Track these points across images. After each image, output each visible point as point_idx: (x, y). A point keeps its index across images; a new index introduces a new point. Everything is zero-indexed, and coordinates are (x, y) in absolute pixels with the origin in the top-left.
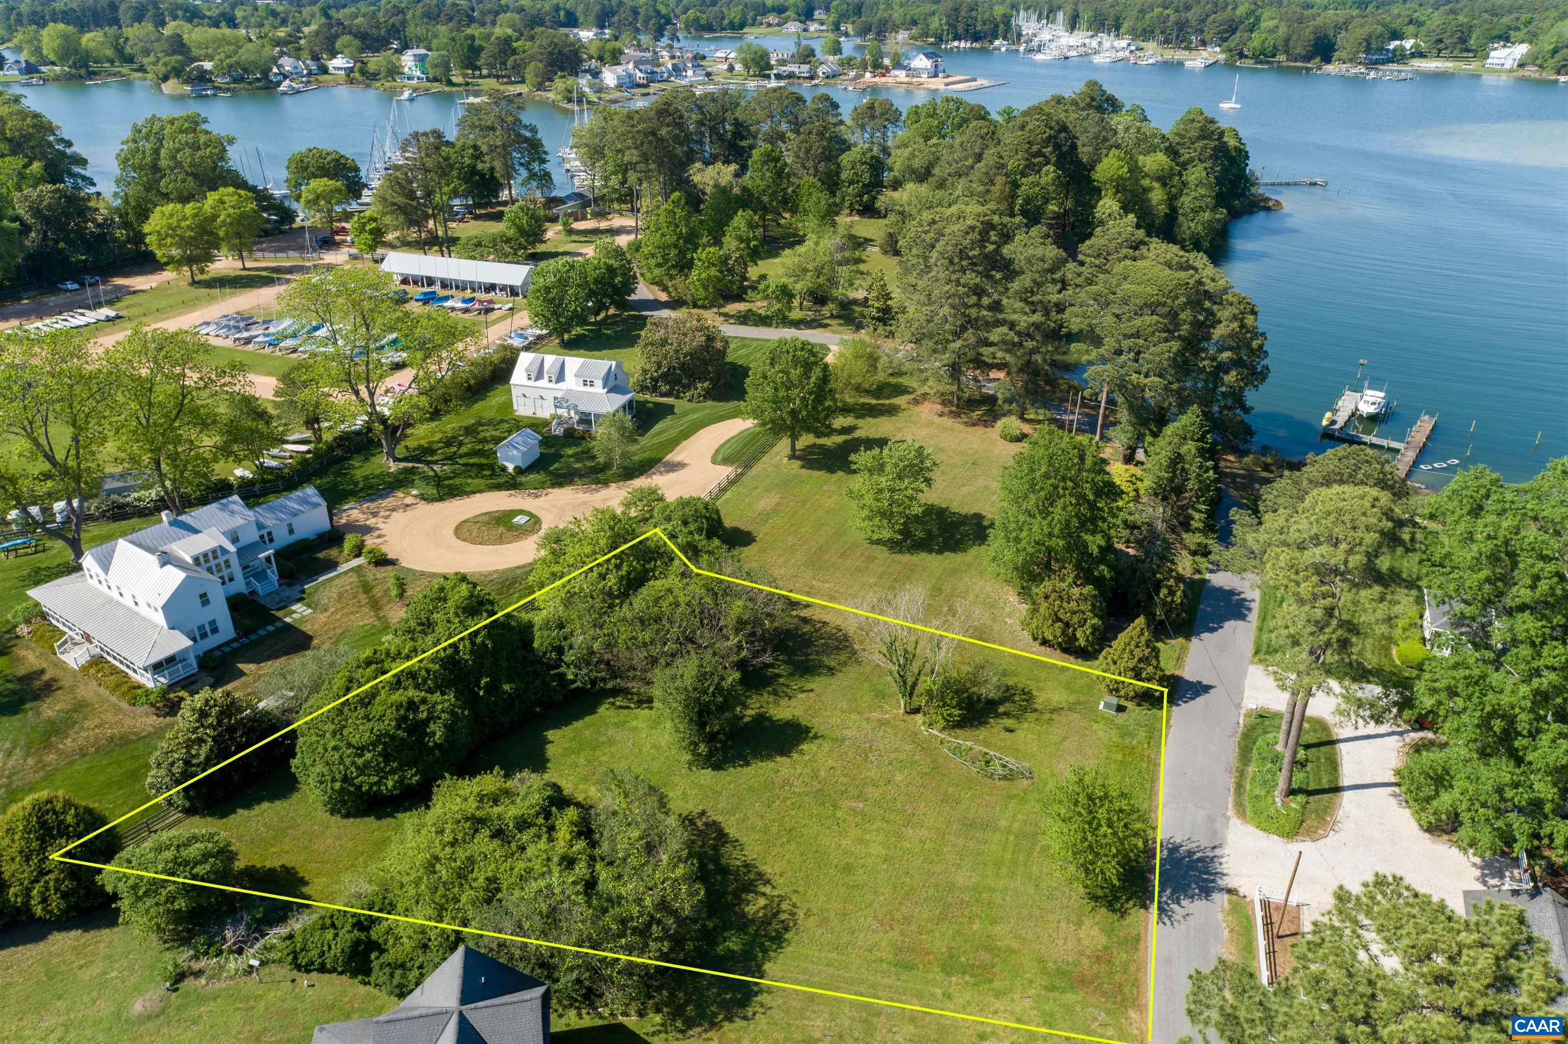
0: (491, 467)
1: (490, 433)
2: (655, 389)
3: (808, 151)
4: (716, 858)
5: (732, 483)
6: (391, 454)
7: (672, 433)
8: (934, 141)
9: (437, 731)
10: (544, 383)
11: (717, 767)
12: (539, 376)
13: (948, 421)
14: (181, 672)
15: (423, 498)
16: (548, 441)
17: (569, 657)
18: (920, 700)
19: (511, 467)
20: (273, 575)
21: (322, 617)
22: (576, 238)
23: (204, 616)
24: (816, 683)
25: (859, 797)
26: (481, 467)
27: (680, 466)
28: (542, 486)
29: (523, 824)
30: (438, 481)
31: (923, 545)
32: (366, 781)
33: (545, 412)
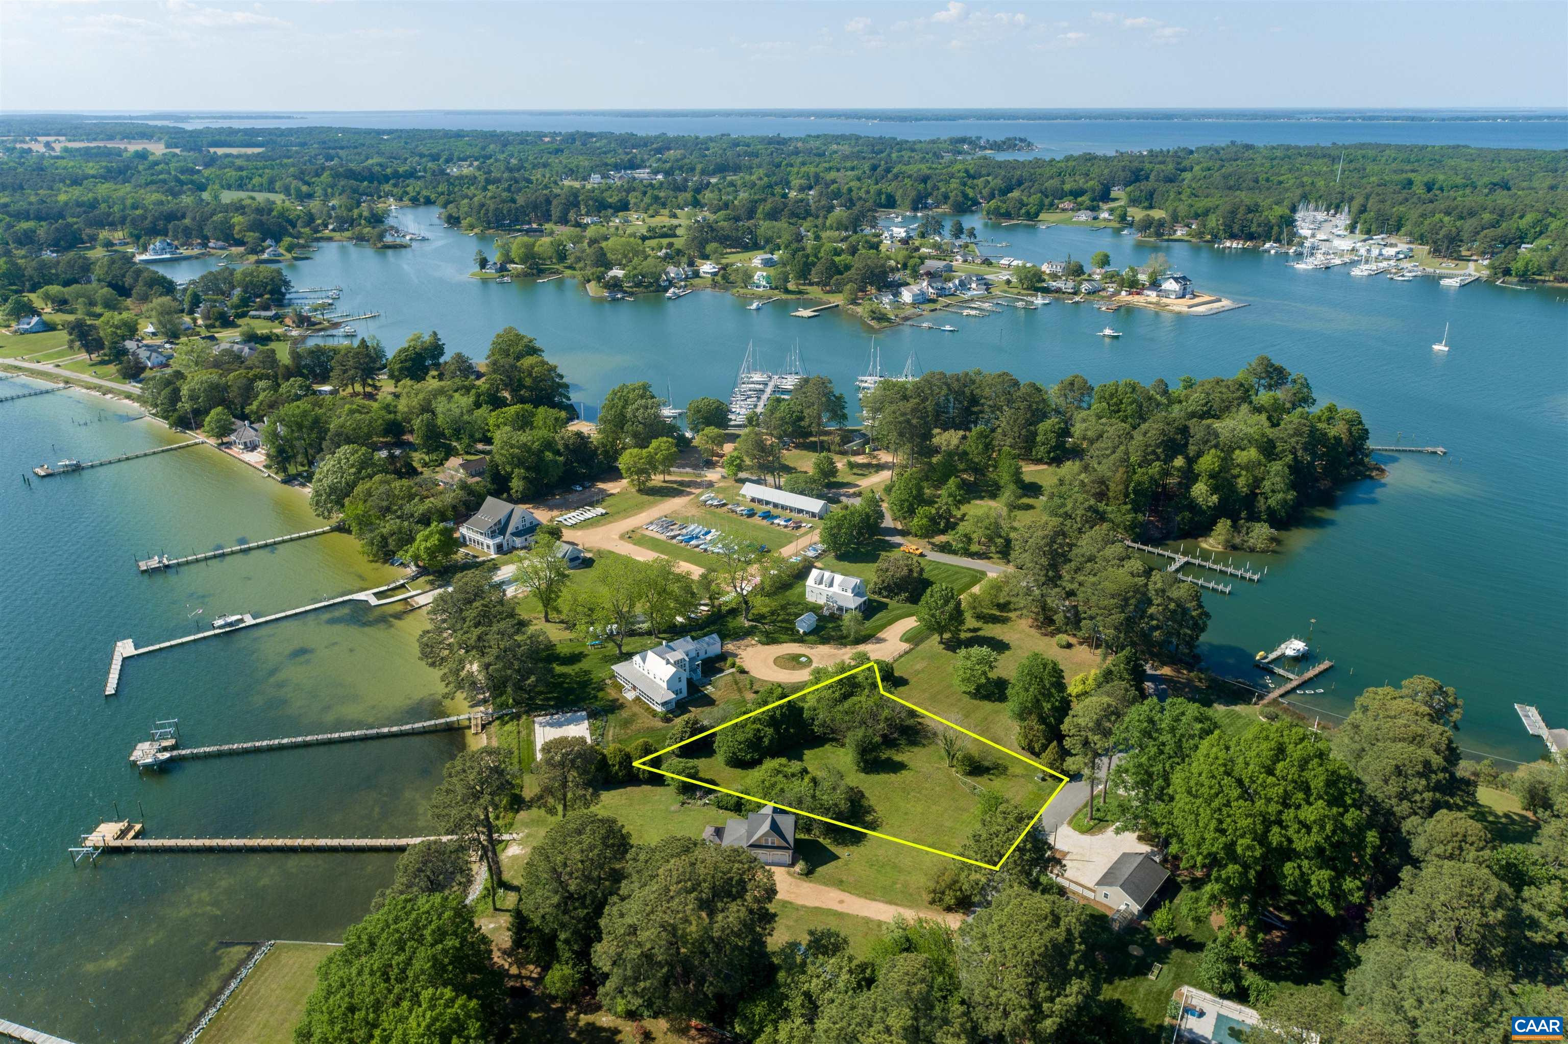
0: (792, 629)
1: (793, 610)
2: (880, 593)
3: (1015, 421)
4: (859, 801)
5: (906, 653)
6: (746, 617)
7: (885, 621)
8: (1104, 420)
9: (766, 741)
10: (822, 587)
11: (867, 773)
12: (821, 583)
13: (1033, 631)
14: (670, 707)
15: (760, 642)
16: (821, 618)
17: (816, 723)
18: (955, 763)
19: (801, 631)
20: (699, 671)
21: (719, 693)
22: (855, 471)
23: (679, 685)
24: (916, 750)
25: (919, 792)
26: (787, 629)
27: (883, 640)
28: (815, 643)
29: (793, 775)
30: (767, 634)
31: (988, 697)
32: (741, 755)
33: (822, 601)
